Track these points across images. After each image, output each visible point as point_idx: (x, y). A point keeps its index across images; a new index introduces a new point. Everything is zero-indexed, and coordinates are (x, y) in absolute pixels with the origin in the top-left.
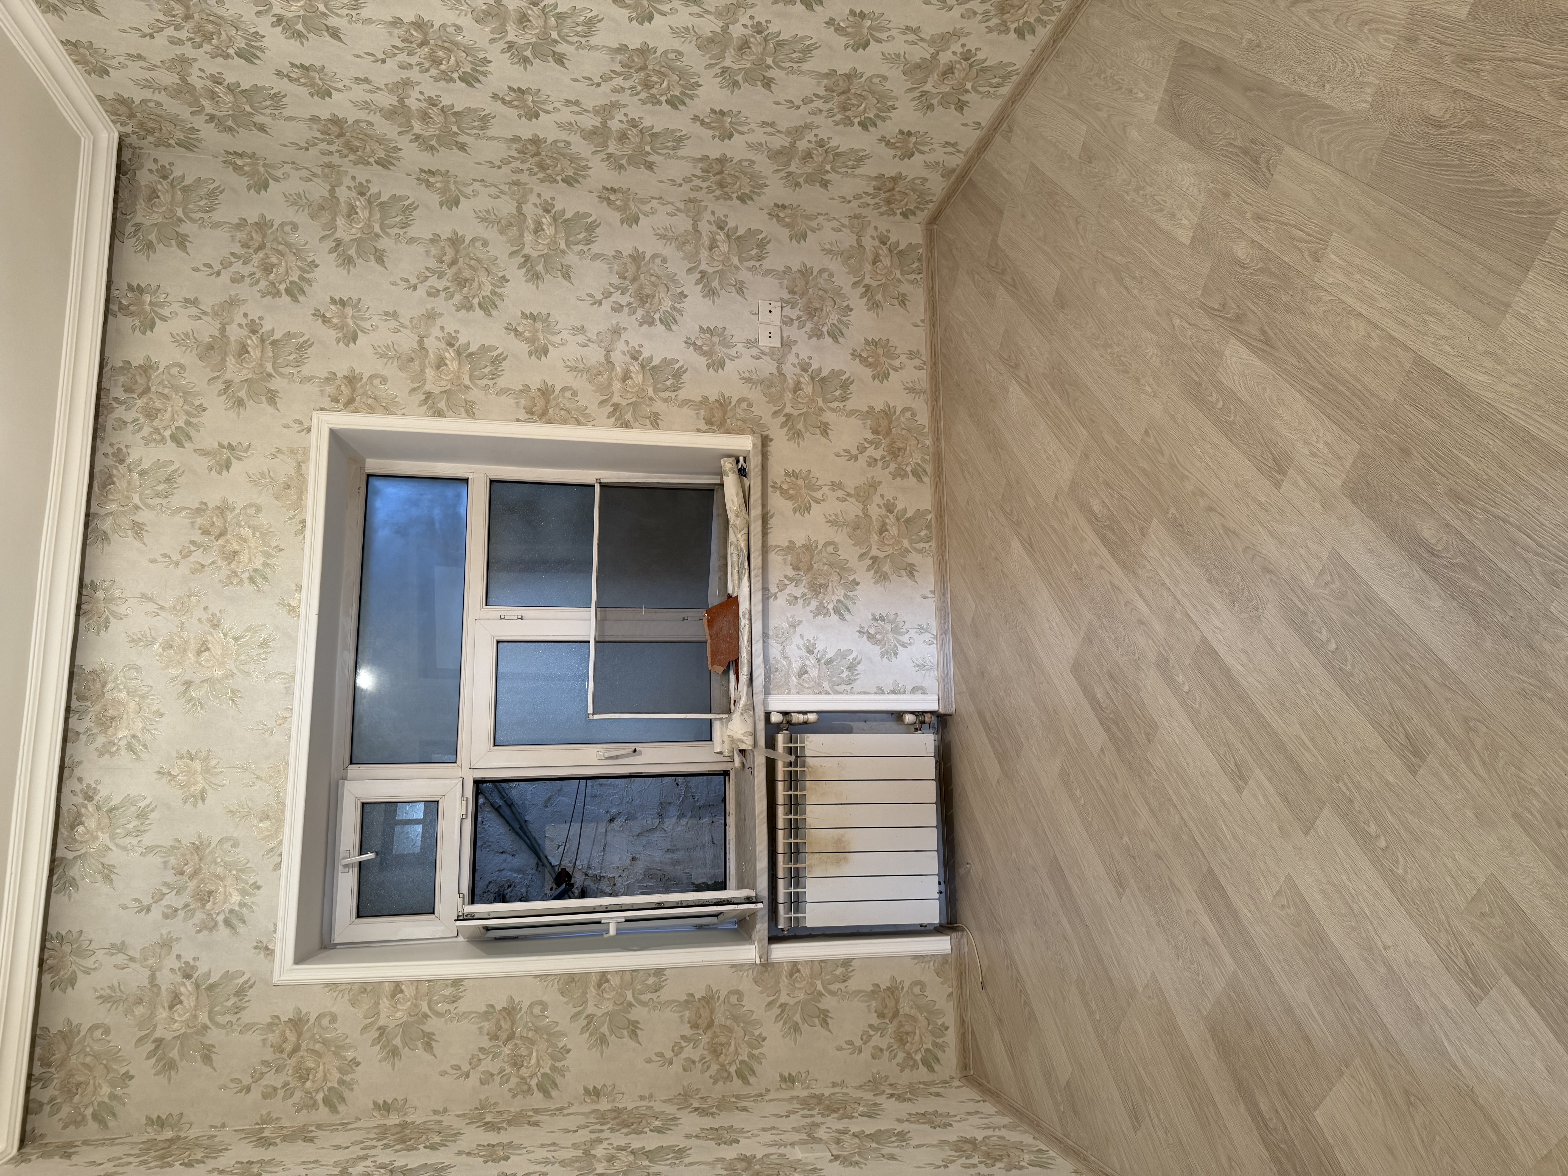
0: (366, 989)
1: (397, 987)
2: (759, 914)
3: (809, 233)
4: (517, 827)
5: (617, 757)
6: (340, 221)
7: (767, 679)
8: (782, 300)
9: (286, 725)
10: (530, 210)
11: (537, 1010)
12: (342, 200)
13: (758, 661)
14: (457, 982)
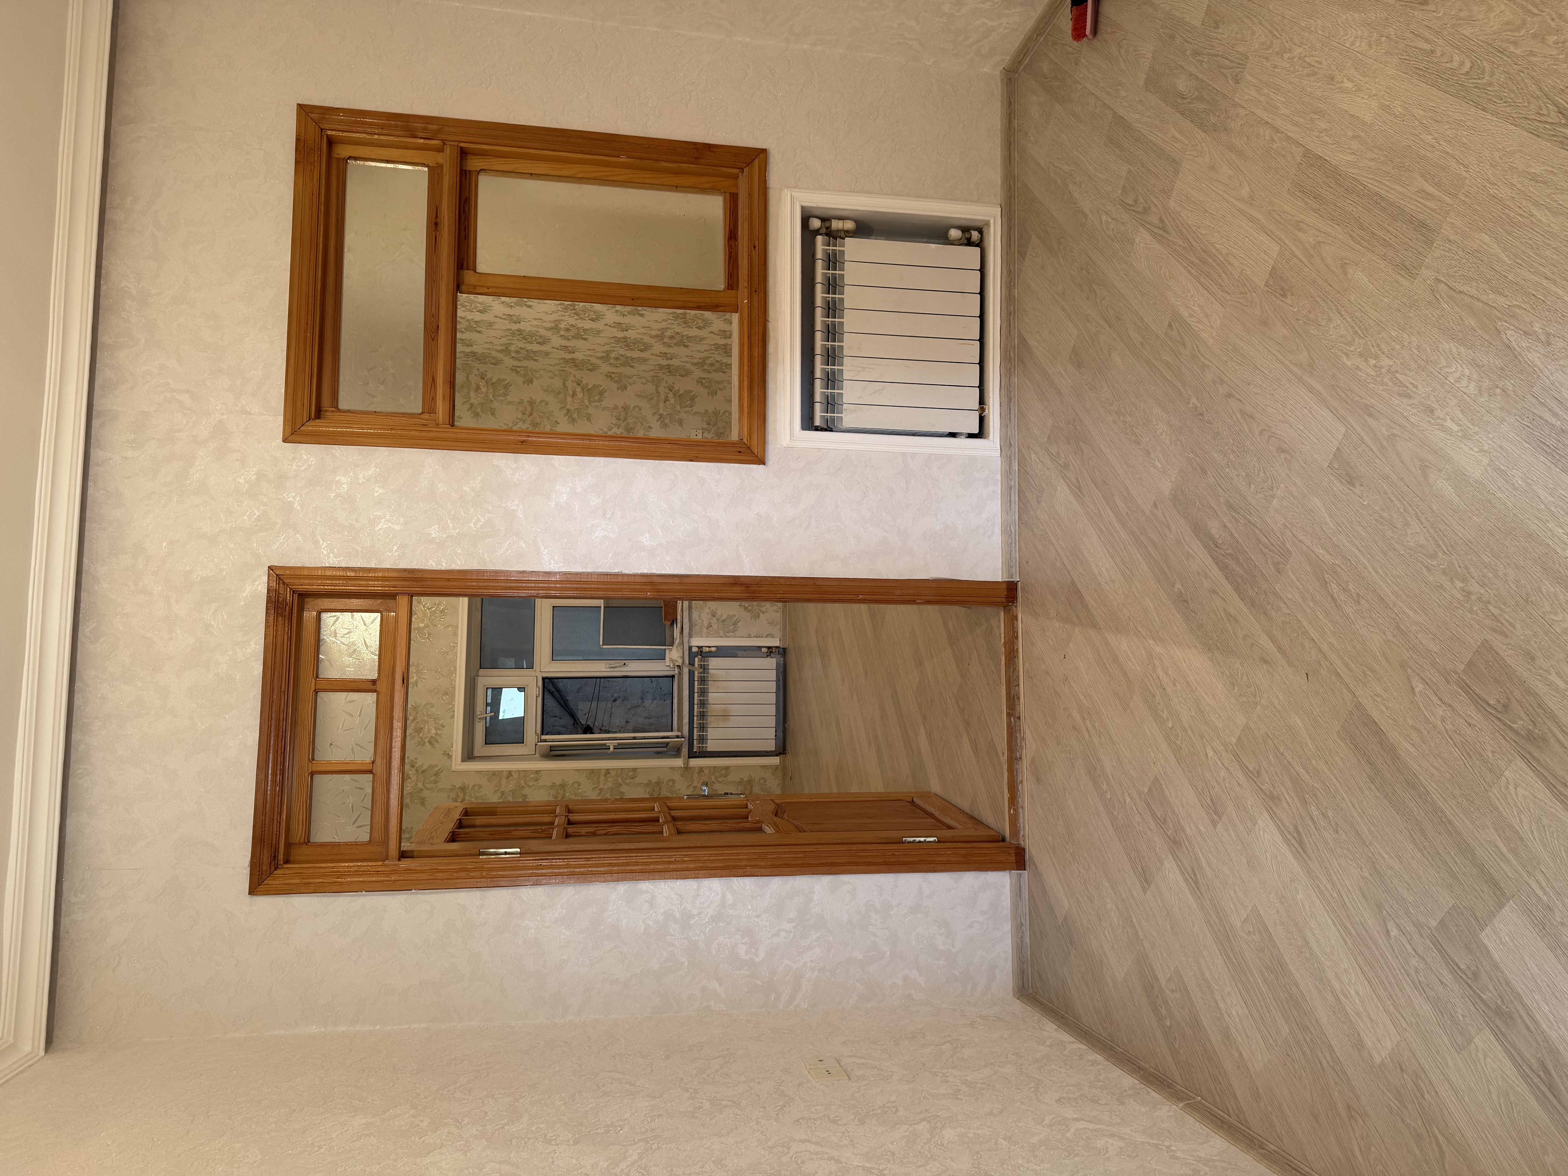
0: (495, 774)
1: (510, 773)
2: (684, 744)
3: (718, 391)
4: (562, 703)
5: (615, 667)
6: (472, 394)
7: (691, 629)
8: (703, 429)
9: (455, 650)
10: (570, 384)
11: (576, 785)
12: (473, 382)
13: (686, 620)
14: (538, 772)
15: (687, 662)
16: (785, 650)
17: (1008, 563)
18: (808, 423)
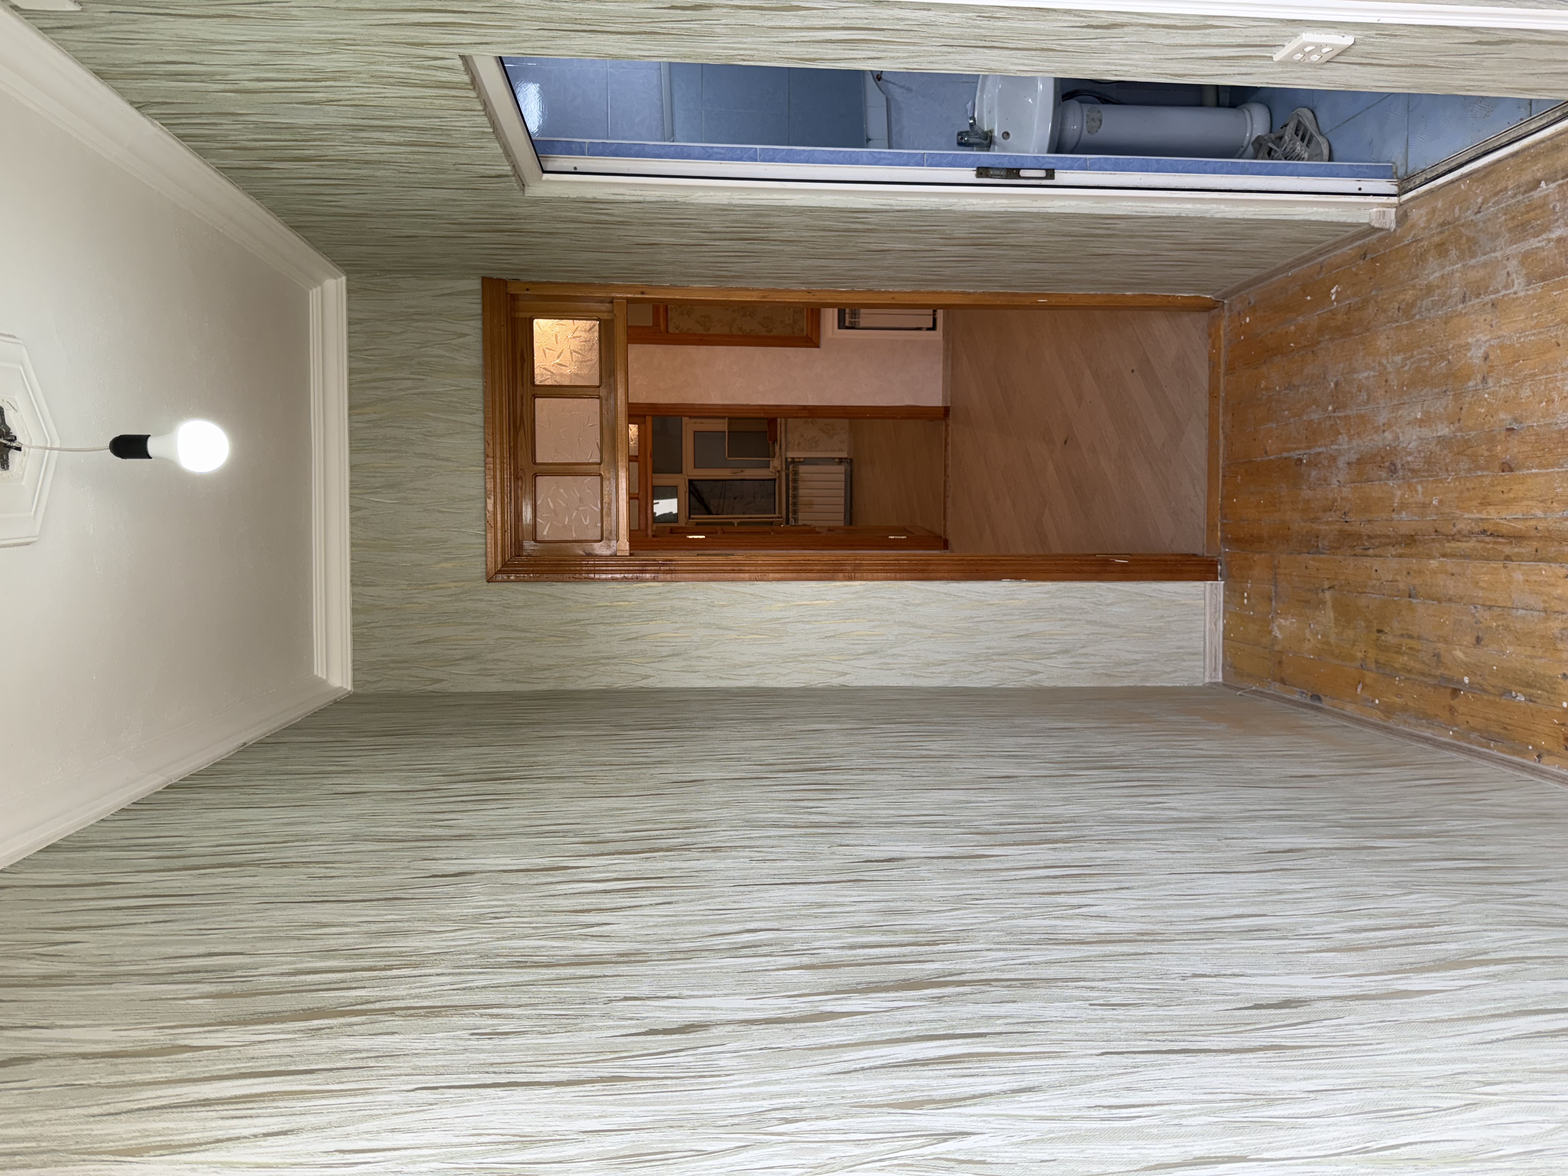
5: (736, 473)
7: (786, 446)
13: (783, 440)
15: (784, 468)
16: (851, 460)
17: (945, 398)
18: (842, 325)
